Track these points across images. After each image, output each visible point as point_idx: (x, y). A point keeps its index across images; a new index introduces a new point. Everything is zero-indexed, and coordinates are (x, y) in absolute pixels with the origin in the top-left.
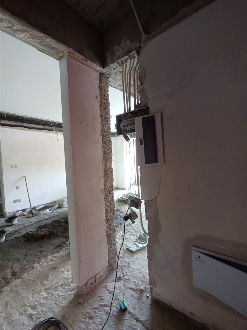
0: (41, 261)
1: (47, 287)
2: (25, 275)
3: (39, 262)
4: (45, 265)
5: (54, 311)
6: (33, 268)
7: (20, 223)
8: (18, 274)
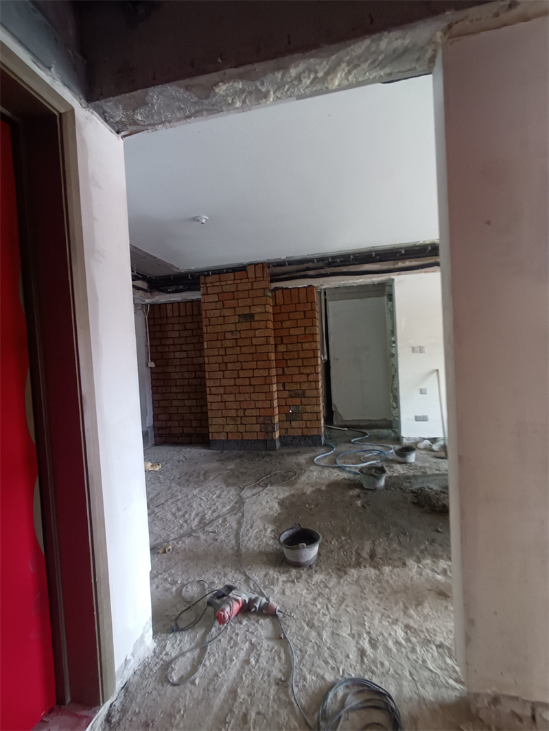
0: (424, 562)
1: (412, 623)
2: (387, 569)
3: (418, 561)
4: (428, 575)
5: (400, 686)
6: (404, 564)
7: (419, 464)
8: (377, 559)
